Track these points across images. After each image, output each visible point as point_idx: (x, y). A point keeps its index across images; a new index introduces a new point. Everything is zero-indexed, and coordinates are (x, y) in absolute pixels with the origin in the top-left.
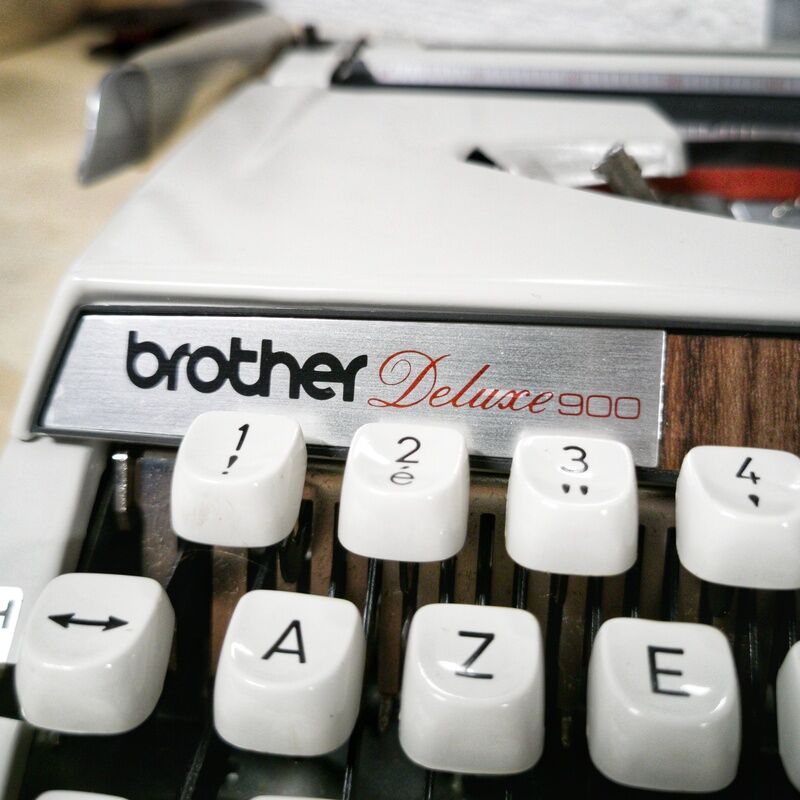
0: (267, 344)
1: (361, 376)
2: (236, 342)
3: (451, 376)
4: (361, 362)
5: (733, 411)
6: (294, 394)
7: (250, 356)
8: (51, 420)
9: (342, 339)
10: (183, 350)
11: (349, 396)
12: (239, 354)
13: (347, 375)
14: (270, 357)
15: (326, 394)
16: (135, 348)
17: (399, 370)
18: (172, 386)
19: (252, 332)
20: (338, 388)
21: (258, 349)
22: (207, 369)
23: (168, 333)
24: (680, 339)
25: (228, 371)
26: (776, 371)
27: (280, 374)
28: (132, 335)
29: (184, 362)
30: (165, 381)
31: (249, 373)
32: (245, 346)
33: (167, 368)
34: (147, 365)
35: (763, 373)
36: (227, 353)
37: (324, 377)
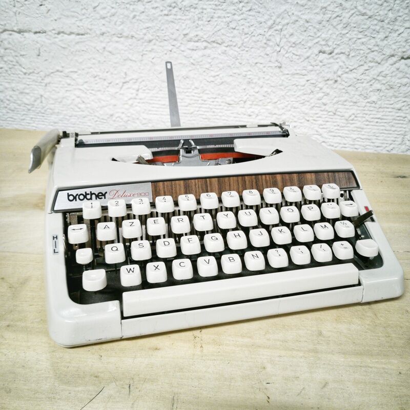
0: (91, 192)
1: (106, 195)
2: (86, 192)
3: (120, 193)
4: (106, 193)
5: (162, 192)
6: (96, 199)
7: (88, 194)
8: (55, 209)
9: (103, 190)
10: (77, 195)
11: (105, 198)
12: (87, 194)
13: (104, 195)
14: (92, 194)
15: (101, 198)
16: (69, 196)
17: (113, 193)
18: (76, 200)
19: (88, 190)
20: (103, 197)
21: (89, 193)
22: (82, 197)
23: (74, 192)
24: (153, 183)
25: (85, 197)
26: (167, 186)
27: (94, 196)
28: (68, 193)
29: (77, 197)
30: (75, 200)
31: (89, 197)
32: (87, 193)
33: (75, 198)
34: (71, 198)
35: (166, 187)
36: (85, 194)
37: (100, 196)
